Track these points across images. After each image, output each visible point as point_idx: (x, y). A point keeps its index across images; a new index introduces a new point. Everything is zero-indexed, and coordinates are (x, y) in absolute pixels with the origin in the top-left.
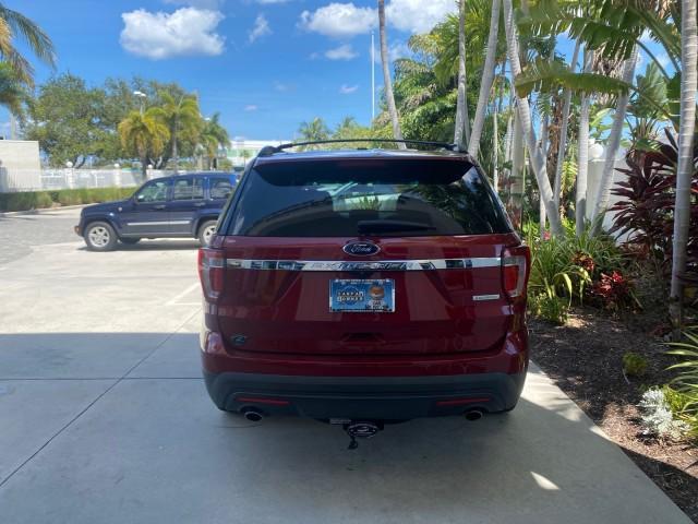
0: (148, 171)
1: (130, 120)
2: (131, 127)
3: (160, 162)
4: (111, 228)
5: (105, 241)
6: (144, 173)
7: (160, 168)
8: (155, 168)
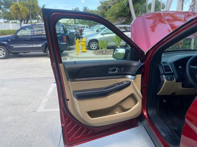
0: (22, 24)
1: (14, 6)
2: (15, 8)
3: (26, 22)
4: (6, 49)
5: (3, 54)
6: (21, 25)
7: (26, 23)
8: (24, 23)
